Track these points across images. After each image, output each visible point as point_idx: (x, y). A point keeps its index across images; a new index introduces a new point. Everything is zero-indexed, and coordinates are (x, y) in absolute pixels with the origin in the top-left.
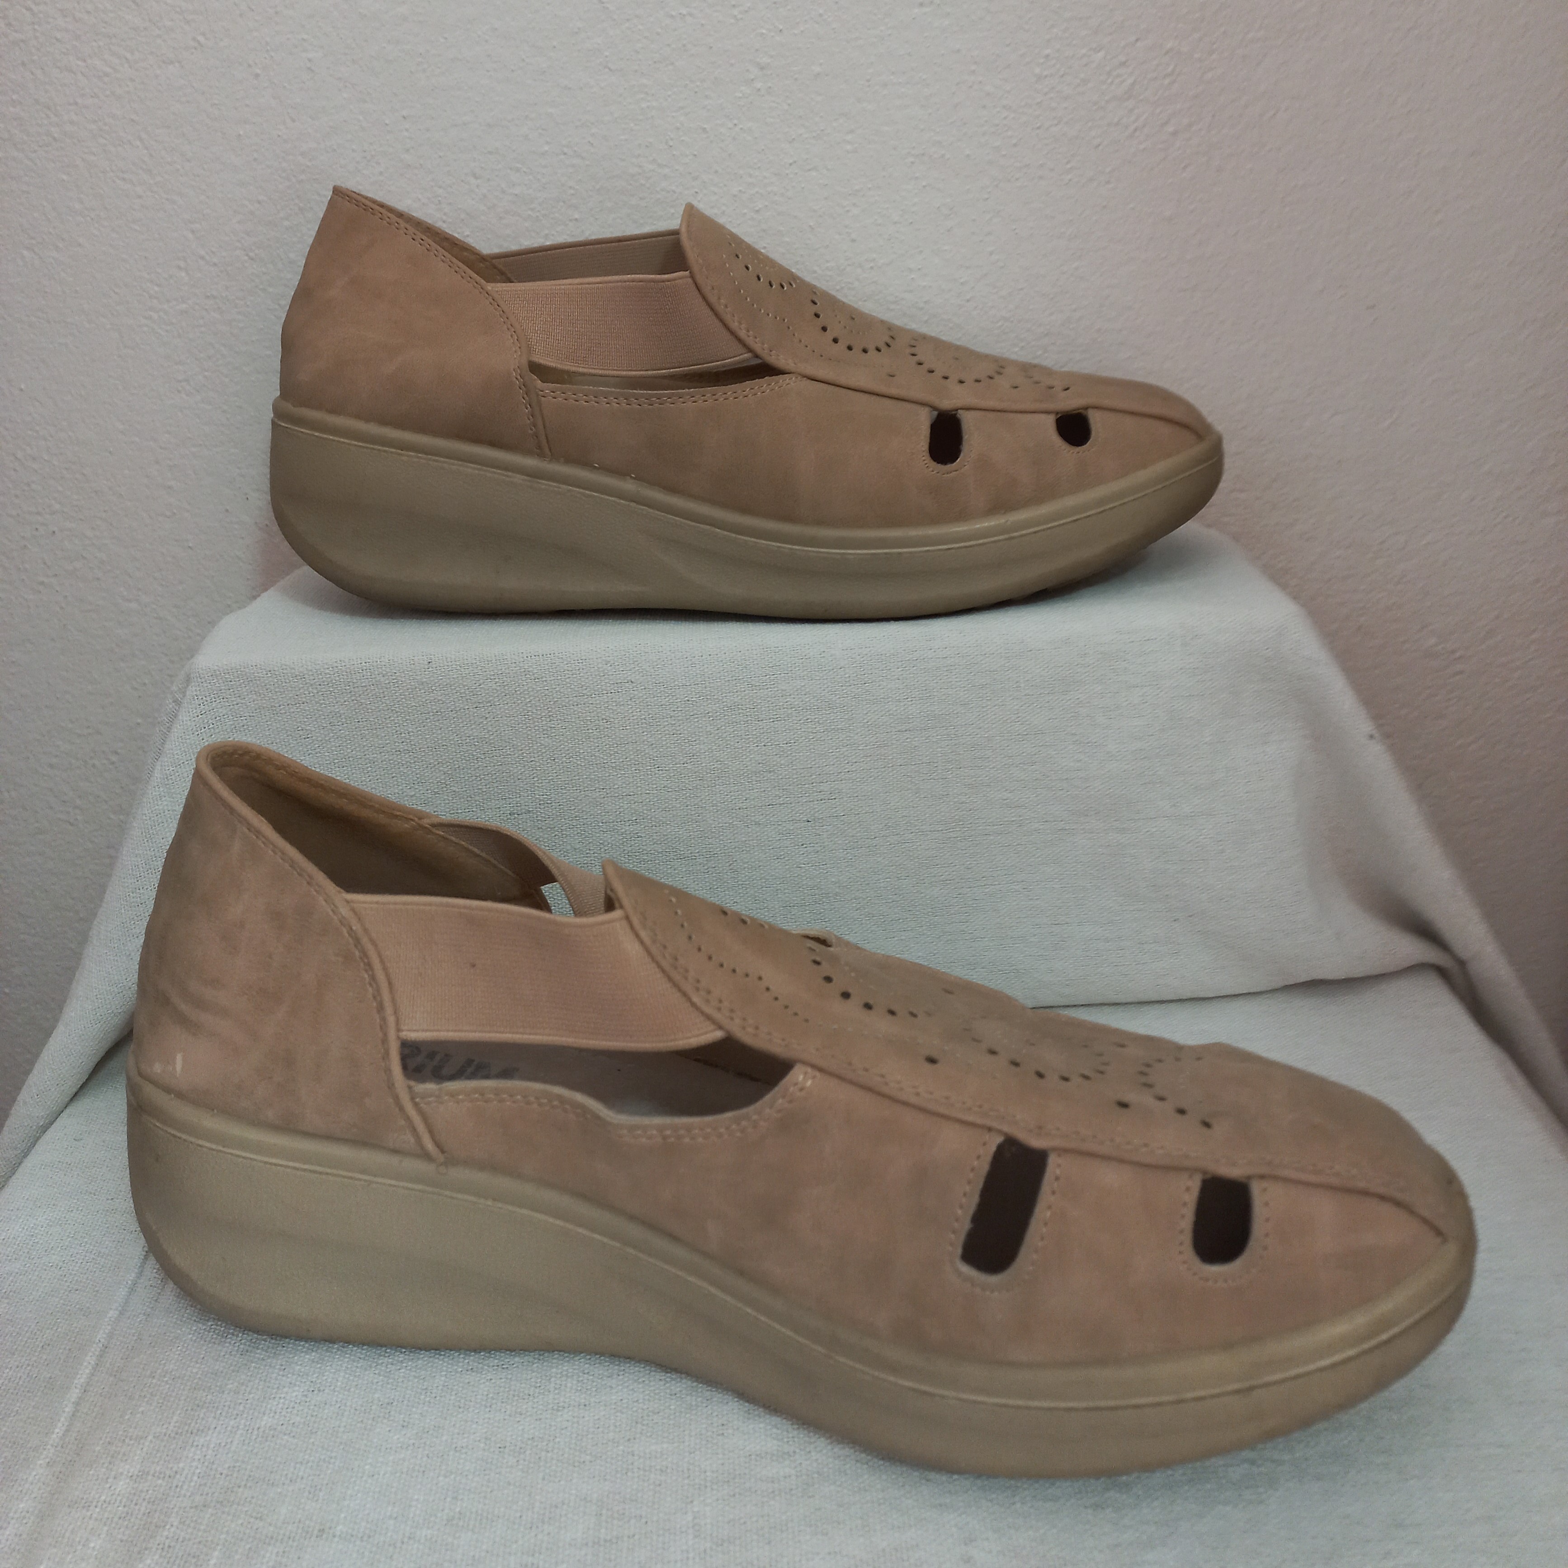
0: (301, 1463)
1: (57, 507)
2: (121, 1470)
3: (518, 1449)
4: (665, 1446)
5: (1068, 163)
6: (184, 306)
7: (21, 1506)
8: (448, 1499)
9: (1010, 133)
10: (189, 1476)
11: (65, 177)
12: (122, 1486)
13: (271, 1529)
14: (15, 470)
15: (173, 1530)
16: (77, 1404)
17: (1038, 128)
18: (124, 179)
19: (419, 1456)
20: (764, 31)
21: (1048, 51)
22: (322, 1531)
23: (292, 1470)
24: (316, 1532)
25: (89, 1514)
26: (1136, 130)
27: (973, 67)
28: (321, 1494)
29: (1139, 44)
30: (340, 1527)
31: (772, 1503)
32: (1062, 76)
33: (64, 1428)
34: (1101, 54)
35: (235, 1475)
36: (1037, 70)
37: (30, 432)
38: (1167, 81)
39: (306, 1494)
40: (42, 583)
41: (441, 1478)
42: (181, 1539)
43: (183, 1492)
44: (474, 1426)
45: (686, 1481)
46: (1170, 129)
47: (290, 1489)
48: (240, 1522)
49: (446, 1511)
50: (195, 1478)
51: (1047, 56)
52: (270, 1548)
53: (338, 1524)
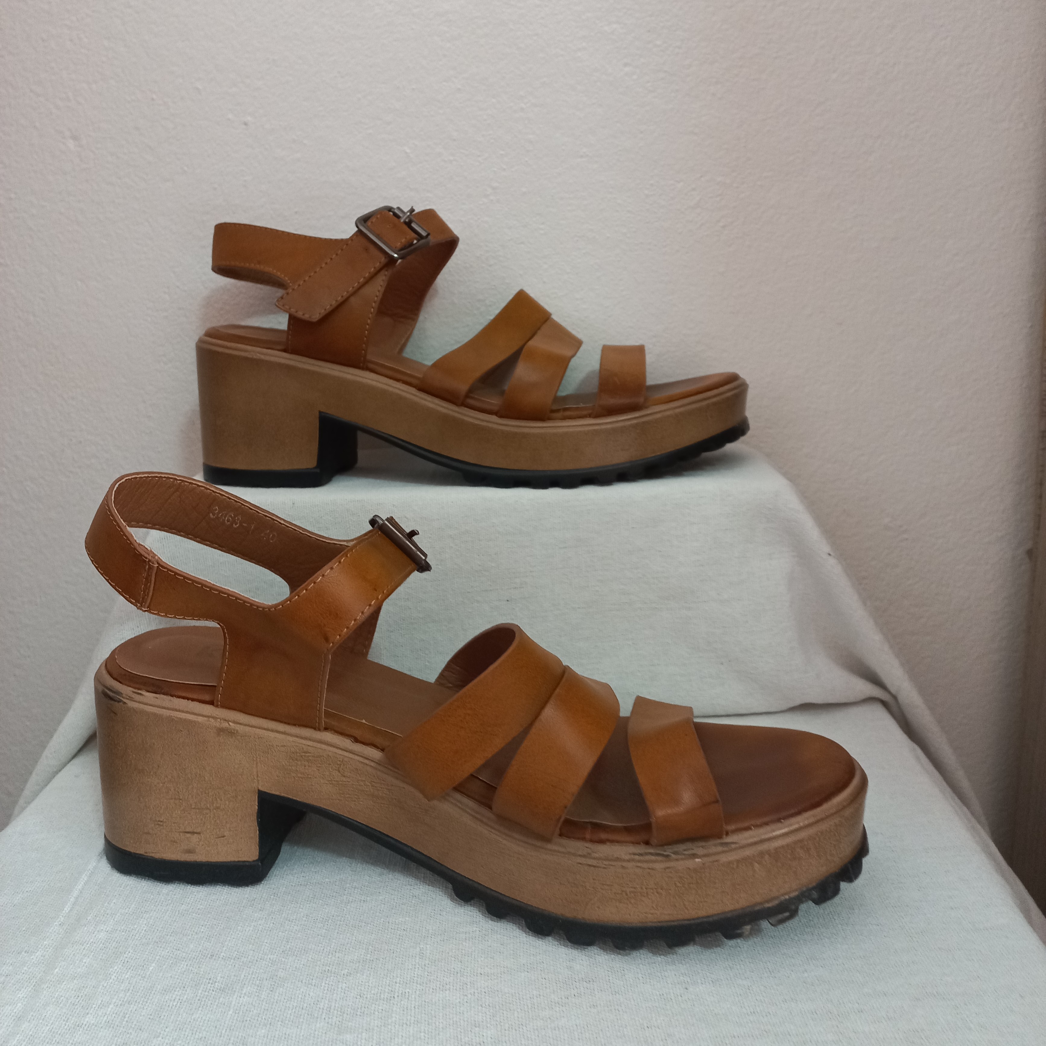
2: (102, 928)
4: (407, 919)
7: (45, 943)
8: (284, 942)
10: (140, 931)
12: (102, 935)
13: (184, 954)
15: (130, 954)
16: (77, 898)
19: (269, 923)
20: (496, 169)
22: (212, 956)
24: (209, 956)
25: (83, 947)
28: (213, 939)
30: (222, 954)
31: (464, 943)
33: (69, 909)
35: (165, 931)
39: (204, 939)
41: (280, 933)
42: (134, 958)
43: (136, 938)
44: (300, 910)
45: (417, 934)
47: (196, 937)
48: (167, 951)
49: (282, 947)
50: (143, 931)
52: (183, 963)
53: (221, 952)
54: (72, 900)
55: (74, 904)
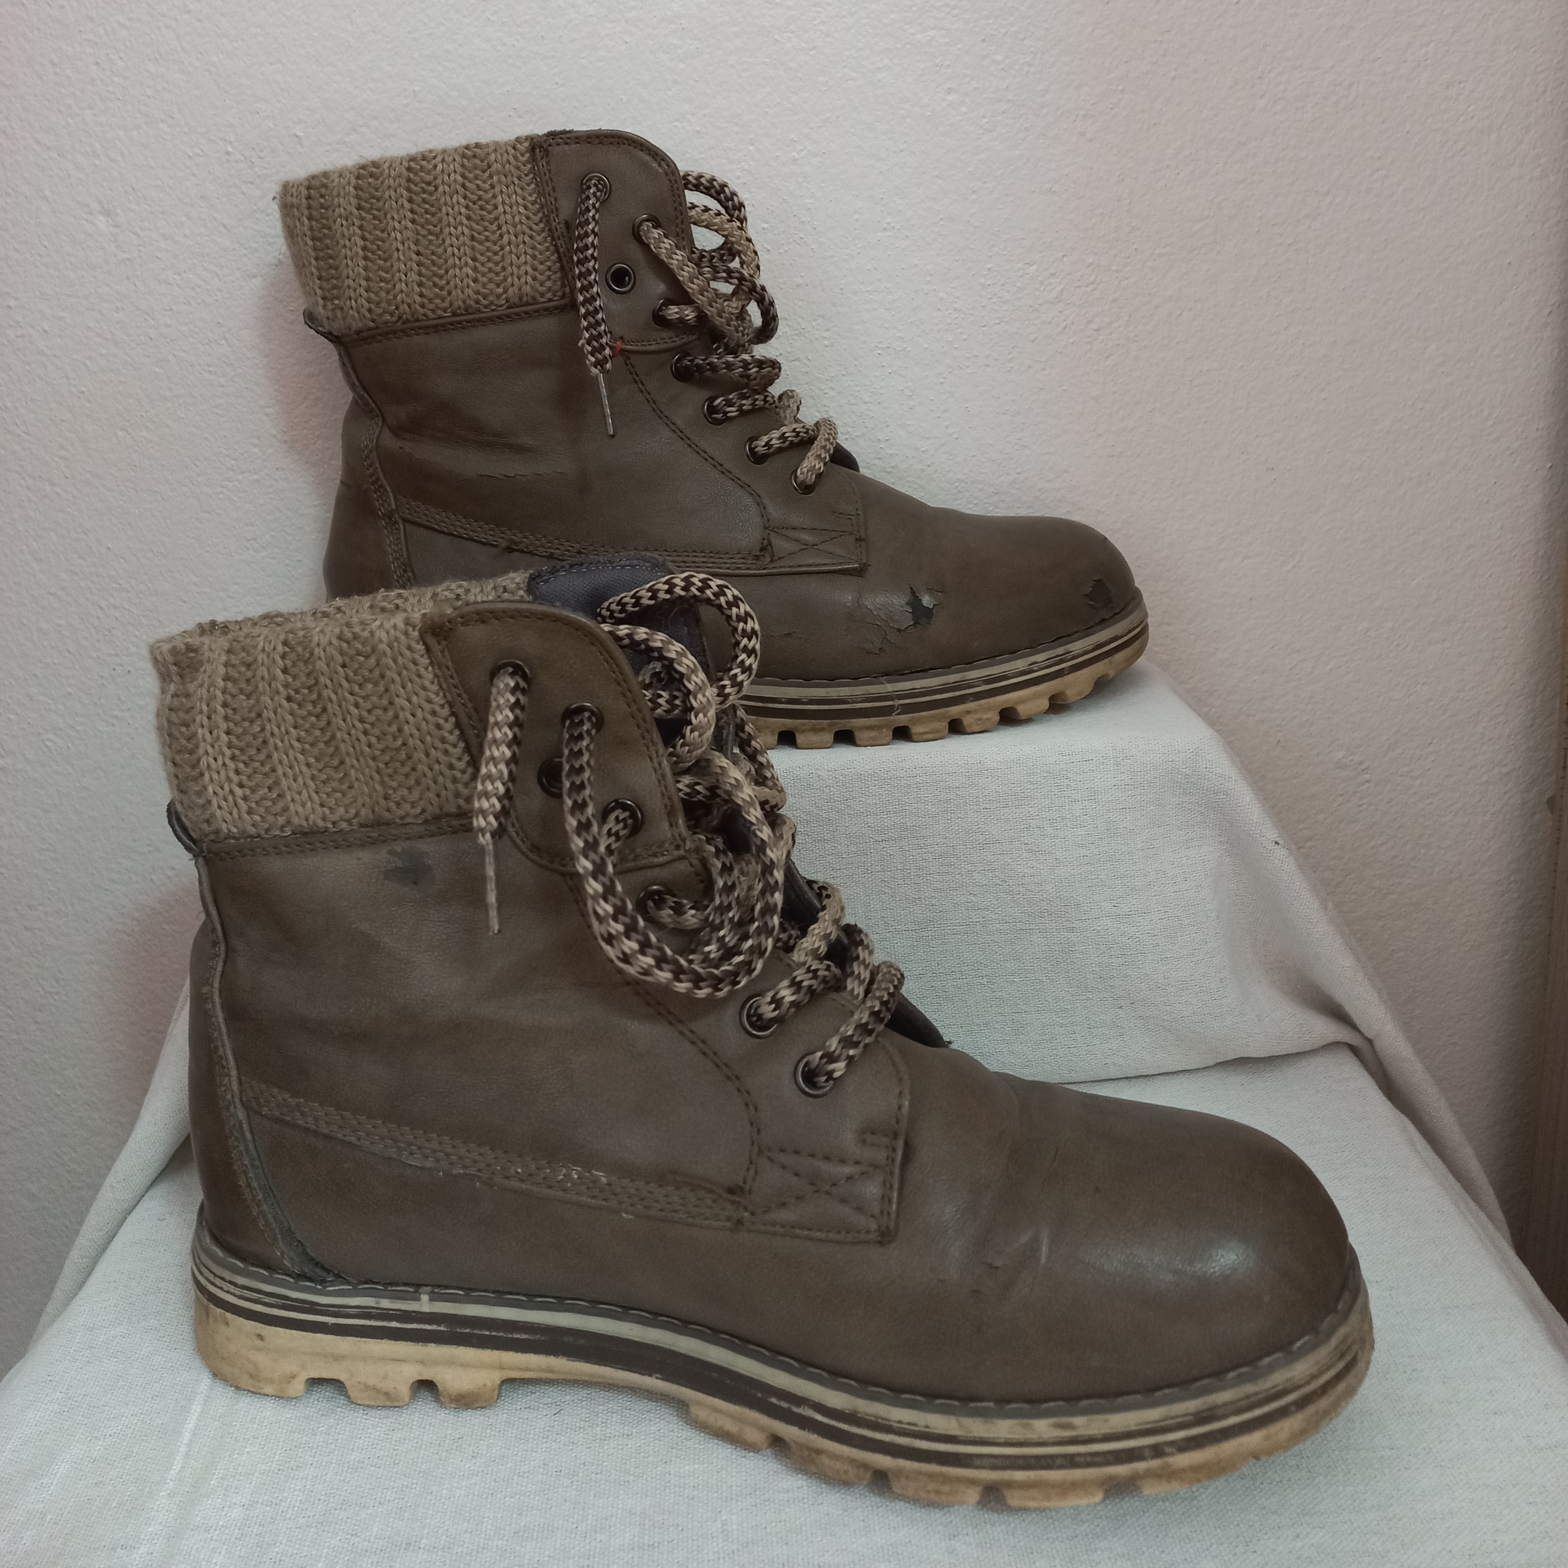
0: (387, 1489)
1: (134, 650)
2: (234, 1501)
3: (572, 1472)
4: (696, 1466)
5: (1010, 353)
7: (151, 1529)
8: (515, 1516)
9: (960, 330)
10: (293, 1503)
12: (236, 1513)
13: (366, 1543)
14: (98, 618)
15: (282, 1546)
16: (189, 1446)
17: (984, 326)
19: (488, 1482)
21: (989, 266)
22: (409, 1544)
23: (379, 1494)
24: (404, 1545)
25: (209, 1536)
26: (1065, 328)
27: (929, 279)
28: (406, 1514)
29: (1065, 259)
30: (423, 1541)
32: (1003, 285)
33: (180, 1465)
35: (331, 1500)
37: (114, 585)
39: (393, 1515)
40: (116, 717)
41: (507, 1499)
42: (289, 1554)
43: (288, 1516)
44: (534, 1455)
45: (715, 1495)
47: (380, 1510)
48: (338, 1538)
49: (513, 1525)
53: (422, 1538)
54: (183, 1449)
55: (187, 1455)
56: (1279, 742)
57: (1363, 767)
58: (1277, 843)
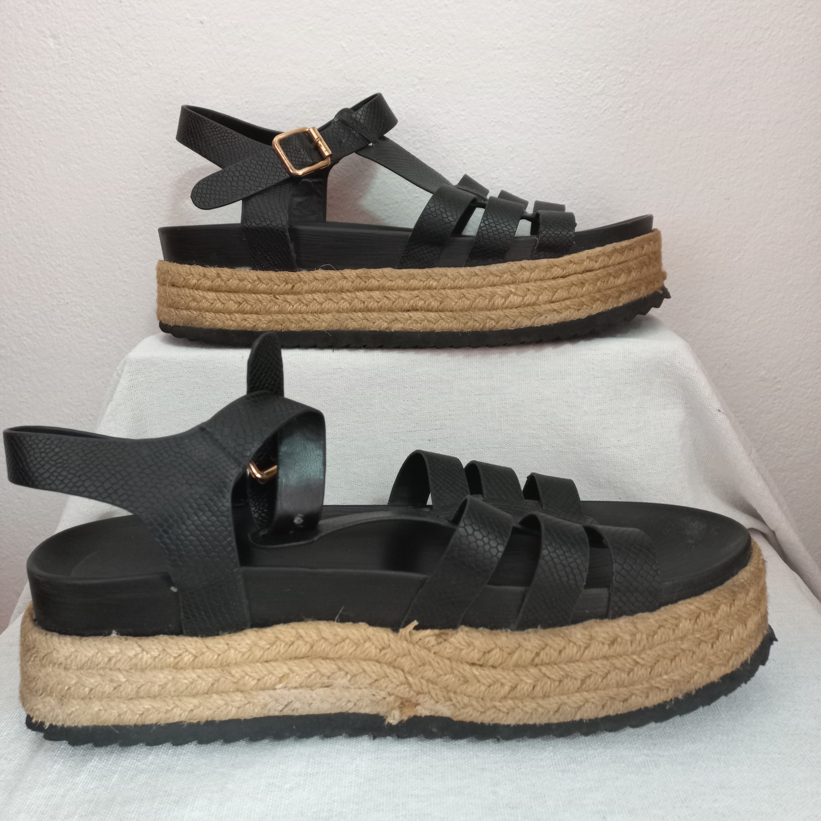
1: (70, 290)
5: (572, 125)
6: (136, 192)
9: (542, 111)
11: (82, 129)
14: (51, 272)
17: (557, 109)
18: (111, 130)
21: (561, 71)
26: (605, 110)
27: (524, 79)
29: (607, 68)
32: (569, 83)
34: (588, 73)
36: (556, 81)
37: (59, 253)
38: (621, 86)
40: (61, 328)
46: (623, 109)
51: (561, 74)
56: (726, 364)
57: (776, 380)
58: (719, 411)
